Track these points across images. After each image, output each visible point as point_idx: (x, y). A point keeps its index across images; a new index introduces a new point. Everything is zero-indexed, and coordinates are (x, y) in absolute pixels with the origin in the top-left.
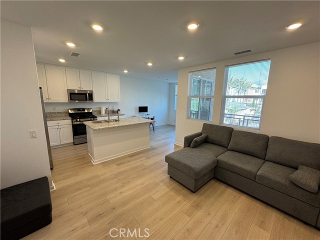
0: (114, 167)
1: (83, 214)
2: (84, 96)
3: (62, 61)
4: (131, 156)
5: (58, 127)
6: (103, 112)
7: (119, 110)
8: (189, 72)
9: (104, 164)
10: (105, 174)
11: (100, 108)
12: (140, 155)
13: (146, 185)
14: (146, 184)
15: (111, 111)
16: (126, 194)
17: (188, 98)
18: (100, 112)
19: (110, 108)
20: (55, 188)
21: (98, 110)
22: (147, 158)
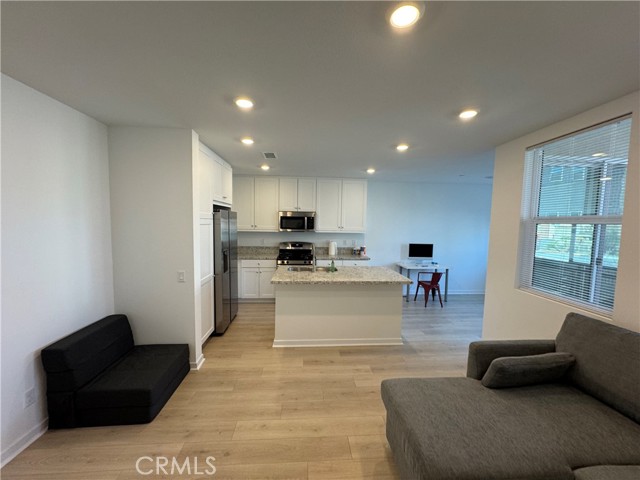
0: (299, 363)
1: (187, 434)
2: (301, 221)
3: (265, 168)
4: (345, 351)
5: (257, 270)
6: (333, 252)
7: (362, 249)
8: (528, 148)
9: (289, 352)
10: (273, 372)
11: (328, 243)
12: (365, 357)
13: (320, 438)
14: (321, 434)
15: (348, 249)
16: (270, 434)
17: (523, 224)
18: (326, 251)
19: (349, 244)
20: (198, 368)
21: (325, 246)
22: (373, 370)
